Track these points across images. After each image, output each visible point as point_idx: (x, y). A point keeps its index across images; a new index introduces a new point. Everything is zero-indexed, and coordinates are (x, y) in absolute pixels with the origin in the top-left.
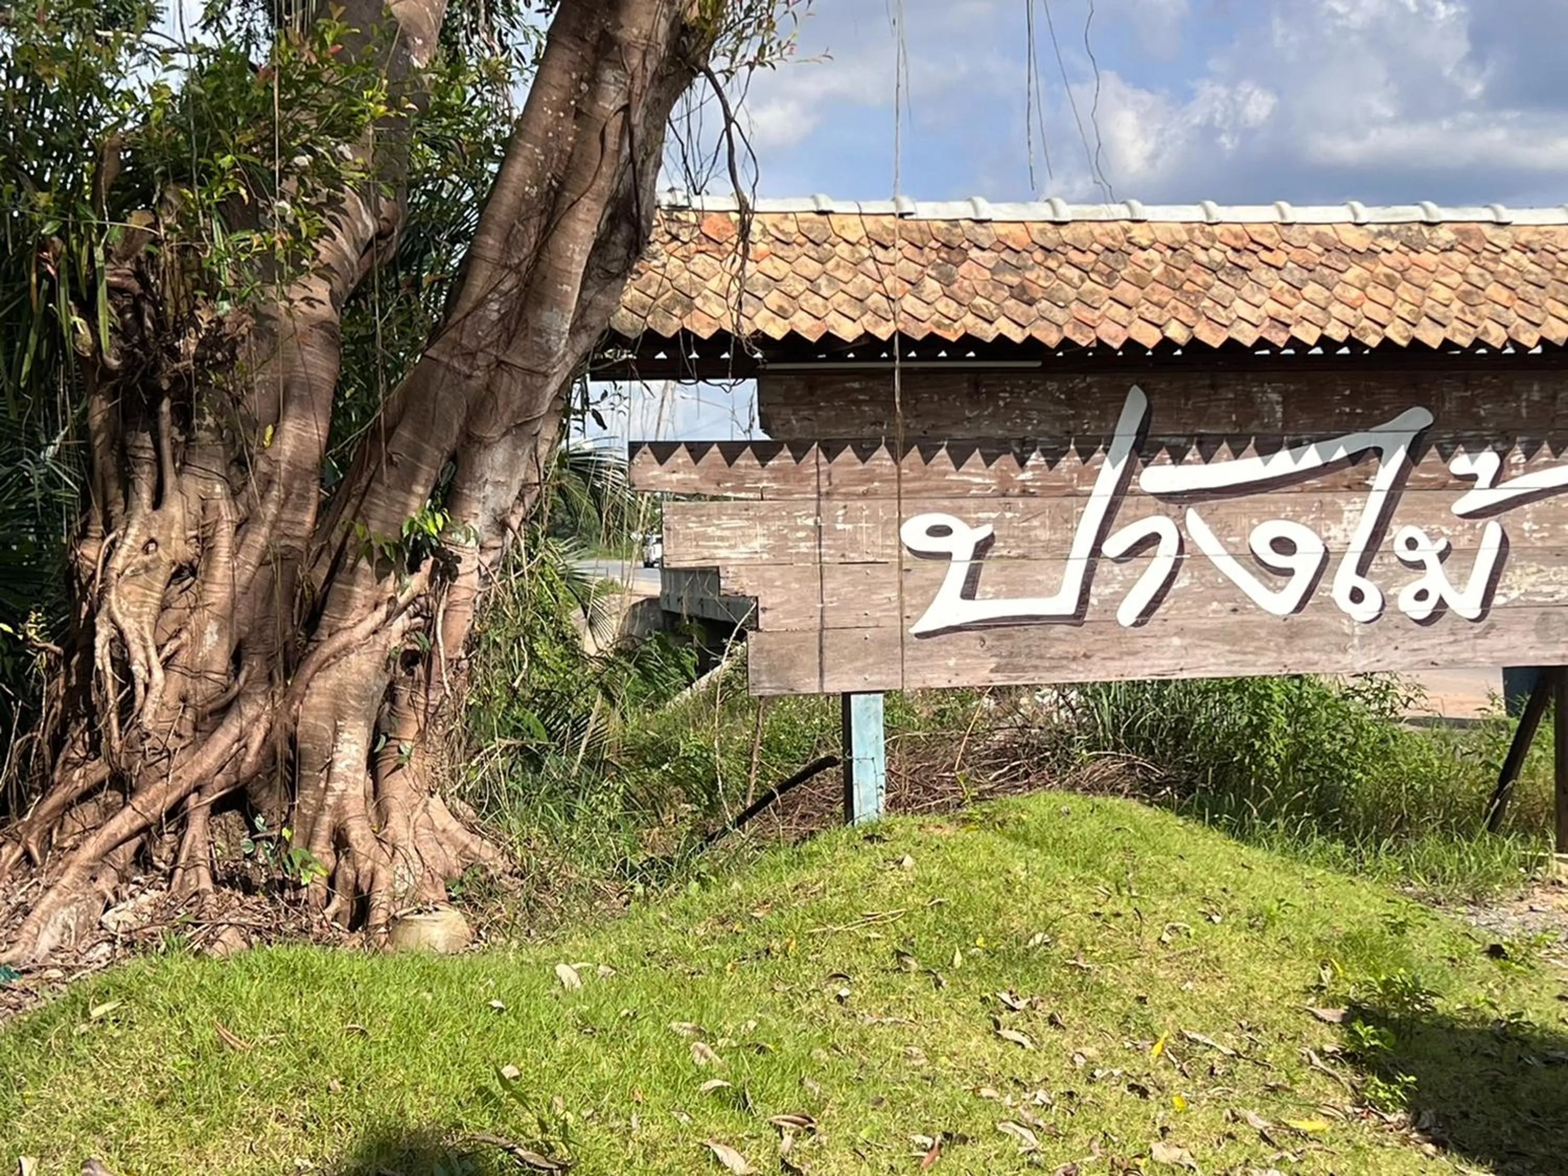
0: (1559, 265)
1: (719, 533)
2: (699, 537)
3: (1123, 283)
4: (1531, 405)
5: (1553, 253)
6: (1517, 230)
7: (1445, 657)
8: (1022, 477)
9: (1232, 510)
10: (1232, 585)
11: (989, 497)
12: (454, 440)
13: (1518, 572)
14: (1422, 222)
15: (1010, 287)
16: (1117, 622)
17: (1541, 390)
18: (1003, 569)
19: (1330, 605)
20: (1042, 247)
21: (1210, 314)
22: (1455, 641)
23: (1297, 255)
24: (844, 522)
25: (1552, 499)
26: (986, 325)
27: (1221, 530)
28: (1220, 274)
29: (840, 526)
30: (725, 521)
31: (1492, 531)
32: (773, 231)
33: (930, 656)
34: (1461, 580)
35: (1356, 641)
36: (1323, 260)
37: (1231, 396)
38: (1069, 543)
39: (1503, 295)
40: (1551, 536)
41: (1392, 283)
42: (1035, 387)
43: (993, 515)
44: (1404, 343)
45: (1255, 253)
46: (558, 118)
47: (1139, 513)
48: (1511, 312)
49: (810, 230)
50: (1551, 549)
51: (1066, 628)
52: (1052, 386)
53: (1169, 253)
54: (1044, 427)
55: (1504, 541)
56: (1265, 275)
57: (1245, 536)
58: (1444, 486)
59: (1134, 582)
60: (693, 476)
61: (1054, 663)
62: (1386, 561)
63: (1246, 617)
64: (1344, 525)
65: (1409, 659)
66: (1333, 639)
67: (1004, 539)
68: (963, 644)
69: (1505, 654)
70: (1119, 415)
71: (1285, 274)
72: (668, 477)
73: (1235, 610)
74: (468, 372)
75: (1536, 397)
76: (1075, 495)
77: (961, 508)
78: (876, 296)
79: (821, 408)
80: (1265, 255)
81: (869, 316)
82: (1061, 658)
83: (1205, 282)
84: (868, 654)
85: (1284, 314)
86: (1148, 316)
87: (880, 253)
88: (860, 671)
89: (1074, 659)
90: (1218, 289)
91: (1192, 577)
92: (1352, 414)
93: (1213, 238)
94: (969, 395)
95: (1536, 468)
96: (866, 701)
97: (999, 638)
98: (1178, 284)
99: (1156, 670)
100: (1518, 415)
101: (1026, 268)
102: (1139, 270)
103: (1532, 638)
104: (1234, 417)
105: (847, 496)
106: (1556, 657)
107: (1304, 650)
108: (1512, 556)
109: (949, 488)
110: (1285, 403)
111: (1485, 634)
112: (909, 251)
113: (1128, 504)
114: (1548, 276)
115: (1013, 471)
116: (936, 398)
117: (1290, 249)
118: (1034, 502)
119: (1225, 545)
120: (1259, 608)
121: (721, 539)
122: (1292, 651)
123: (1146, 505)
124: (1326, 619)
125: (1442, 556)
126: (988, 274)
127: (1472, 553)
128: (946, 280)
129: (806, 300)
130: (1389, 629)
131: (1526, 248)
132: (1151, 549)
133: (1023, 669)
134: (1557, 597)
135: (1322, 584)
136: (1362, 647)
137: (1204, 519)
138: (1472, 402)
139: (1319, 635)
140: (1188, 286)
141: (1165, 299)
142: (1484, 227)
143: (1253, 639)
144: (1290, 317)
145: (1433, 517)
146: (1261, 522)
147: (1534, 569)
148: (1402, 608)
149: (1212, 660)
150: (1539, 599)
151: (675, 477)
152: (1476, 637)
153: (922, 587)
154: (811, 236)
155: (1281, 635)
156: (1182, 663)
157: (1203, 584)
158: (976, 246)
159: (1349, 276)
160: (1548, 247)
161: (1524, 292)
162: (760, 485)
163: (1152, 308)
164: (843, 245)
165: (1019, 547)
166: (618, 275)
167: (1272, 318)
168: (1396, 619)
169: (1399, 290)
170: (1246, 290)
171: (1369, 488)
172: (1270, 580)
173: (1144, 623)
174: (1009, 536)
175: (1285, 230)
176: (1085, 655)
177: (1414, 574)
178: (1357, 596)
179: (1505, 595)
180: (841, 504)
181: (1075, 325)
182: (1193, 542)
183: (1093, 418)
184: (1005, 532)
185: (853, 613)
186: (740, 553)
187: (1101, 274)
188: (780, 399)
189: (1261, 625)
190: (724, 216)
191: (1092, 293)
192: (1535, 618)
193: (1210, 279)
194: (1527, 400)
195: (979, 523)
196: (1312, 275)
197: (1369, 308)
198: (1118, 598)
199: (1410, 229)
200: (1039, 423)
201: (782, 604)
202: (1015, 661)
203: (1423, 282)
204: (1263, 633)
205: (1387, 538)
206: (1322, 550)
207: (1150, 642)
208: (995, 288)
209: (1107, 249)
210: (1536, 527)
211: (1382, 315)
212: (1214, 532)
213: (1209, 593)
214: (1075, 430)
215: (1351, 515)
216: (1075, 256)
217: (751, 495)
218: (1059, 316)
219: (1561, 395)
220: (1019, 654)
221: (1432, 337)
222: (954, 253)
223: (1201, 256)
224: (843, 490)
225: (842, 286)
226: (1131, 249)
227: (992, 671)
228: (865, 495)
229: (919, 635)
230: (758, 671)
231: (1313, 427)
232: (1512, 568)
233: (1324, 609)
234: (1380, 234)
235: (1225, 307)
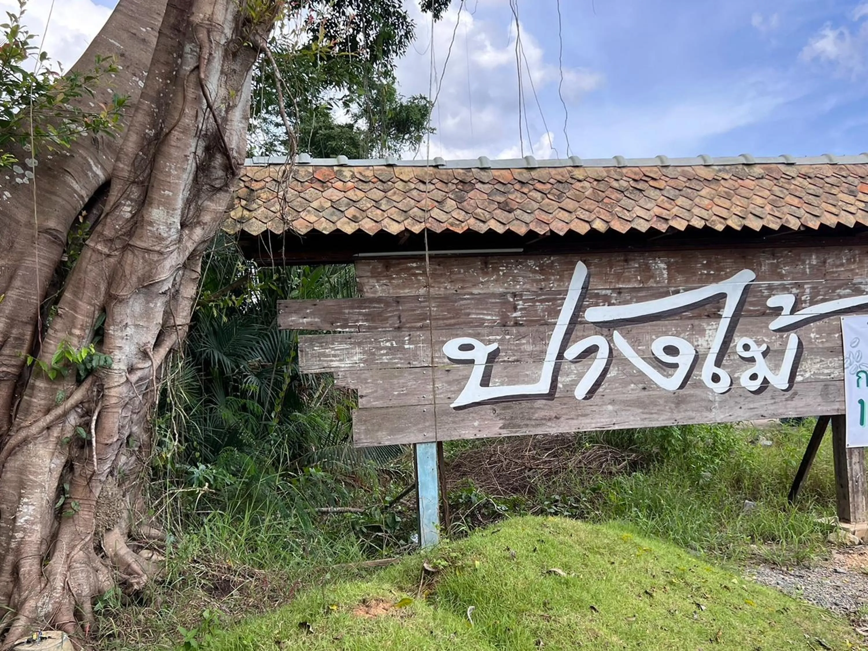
0: (826, 185)
1: (333, 352)
2: (321, 355)
3: (568, 199)
4: (812, 267)
5: (822, 179)
6: (799, 167)
7: (770, 412)
8: (514, 315)
9: (640, 331)
10: (641, 374)
11: (495, 326)
12: (102, 298)
13: (809, 362)
14: (743, 164)
15: (498, 203)
16: (574, 397)
17: (817, 258)
18: (505, 368)
19: (700, 384)
20: (519, 181)
21: (620, 215)
22: (775, 403)
23: (672, 183)
24: (409, 344)
25: (826, 320)
26: (481, 224)
27: (635, 343)
28: (625, 193)
29: (406, 346)
30: (336, 346)
31: (793, 339)
32: (358, 176)
33: (463, 420)
34: (776, 368)
35: (717, 405)
36: (687, 184)
37: (637, 266)
38: (544, 352)
39: (796, 201)
40: (827, 341)
41: (729, 196)
42: (520, 263)
43: (498, 337)
44: (739, 229)
45: (647, 181)
46: (167, 84)
47: (585, 334)
48: (802, 210)
49: (380, 175)
50: (828, 349)
51: (544, 402)
52: (531, 263)
53: (595, 183)
54: (528, 286)
55: (800, 344)
56: (653, 193)
57: (649, 346)
58: (764, 314)
59: (584, 373)
60: (316, 320)
61: (537, 422)
62: (732, 358)
63: (651, 393)
64: (707, 338)
65: (747, 415)
66: (704, 404)
67: (506, 351)
68: (483, 413)
69: (804, 410)
70: (571, 279)
71: (665, 193)
72: (301, 321)
73: (644, 389)
74: (108, 253)
75: (814, 262)
76: (547, 324)
77: (479, 334)
78: (416, 209)
79: (393, 278)
80: (652, 183)
81: (409, 220)
82: (542, 419)
83: (617, 198)
84: (425, 420)
85: (665, 214)
86: (582, 217)
87: (422, 187)
88: (421, 431)
89: (550, 419)
90: (625, 202)
91: (618, 370)
92: (708, 274)
93: (622, 175)
94: (482, 269)
95: (817, 303)
96: (425, 448)
97: (504, 408)
98: (600, 199)
99: (599, 425)
100: (804, 273)
101: (509, 192)
102: (577, 192)
103: (819, 399)
104: (639, 278)
105: (411, 328)
106: (833, 410)
107: (686, 410)
108: (805, 353)
109: (472, 322)
110: (668, 269)
111: (792, 398)
112: (439, 185)
113: (578, 329)
114: (821, 191)
115: (509, 312)
116: (462, 271)
117: (667, 179)
118: (522, 329)
119: (637, 351)
120: (658, 387)
121: (334, 356)
122: (679, 412)
123: (588, 329)
124: (698, 392)
125: (765, 354)
126: (486, 196)
127: (782, 352)
128: (460, 200)
129: (371, 212)
130: (736, 397)
131: (805, 176)
132: (593, 354)
133: (519, 426)
134: (832, 376)
135: (695, 372)
136: (721, 407)
137: (623, 337)
138: (777, 266)
139: (696, 402)
140: (606, 200)
141: (592, 207)
142: (779, 166)
143: (656, 405)
144: (668, 215)
145: (758, 332)
146: (657, 337)
147: (819, 360)
148: (743, 385)
149: (632, 418)
150: (821, 377)
151: (305, 320)
152: (787, 400)
153: (457, 380)
154: (380, 178)
155: (673, 402)
156: (614, 421)
157: (625, 374)
158: (480, 182)
159: (703, 193)
160: (818, 175)
161: (808, 199)
162: (358, 324)
163: (584, 212)
164: (400, 183)
165: (514, 355)
166: (220, 189)
167: (657, 216)
168: (740, 391)
169: (733, 199)
170: (642, 202)
171: (720, 316)
172: (665, 370)
173: (590, 397)
174: (508, 349)
175: (664, 170)
176: (556, 417)
177: (748, 365)
178: (716, 378)
179: (802, 375)
180: (407, 333)
181: (537, 223)
182: (618, 350)
183: (555, 280)
184: (506, 347)
185: (416, 396)
186: (347, 364)
187: (554, 195)
188: (369, 274)
189: (660, 398)
190: (330, 168)
191: (548, 205)
192: (821, 387)
193: (620, 196)
194: (809, 264)
195: (490, 342)
196: (681, 193)
197: (716, 210)
198: (575, 383)
199: (737, 168)
200: (524, 284)
201: (372, 393)
202: (514, 422)
203: (747, 195)
204: (661, 402)
205: (732, 345)
206: (694, 352)
207: (594, 408)
208: (489, 203)
209: (559, 182)
210: (817, 336)
211: (724, 213)
212: (630, 344)
213: (628, 379)
214: (545, 288)
215: (711, 332)
216: (539, 186)
217: (352, 330)
218: (527, 218)
219: (828, 261)
220: (516, 418)
221: (756, 225)
222: (467, 186)
223: (615, 184)
224: (408, 325)
225: (395, 204)
226: (573, 181)
227: (500, 428)
228: (421, 328)
229: (455, 408)
230: (358, 433)
231: (686, 282)
232: (806, 360)
233: (697, 387)
234: (720, 171)
235: (628, 211)
